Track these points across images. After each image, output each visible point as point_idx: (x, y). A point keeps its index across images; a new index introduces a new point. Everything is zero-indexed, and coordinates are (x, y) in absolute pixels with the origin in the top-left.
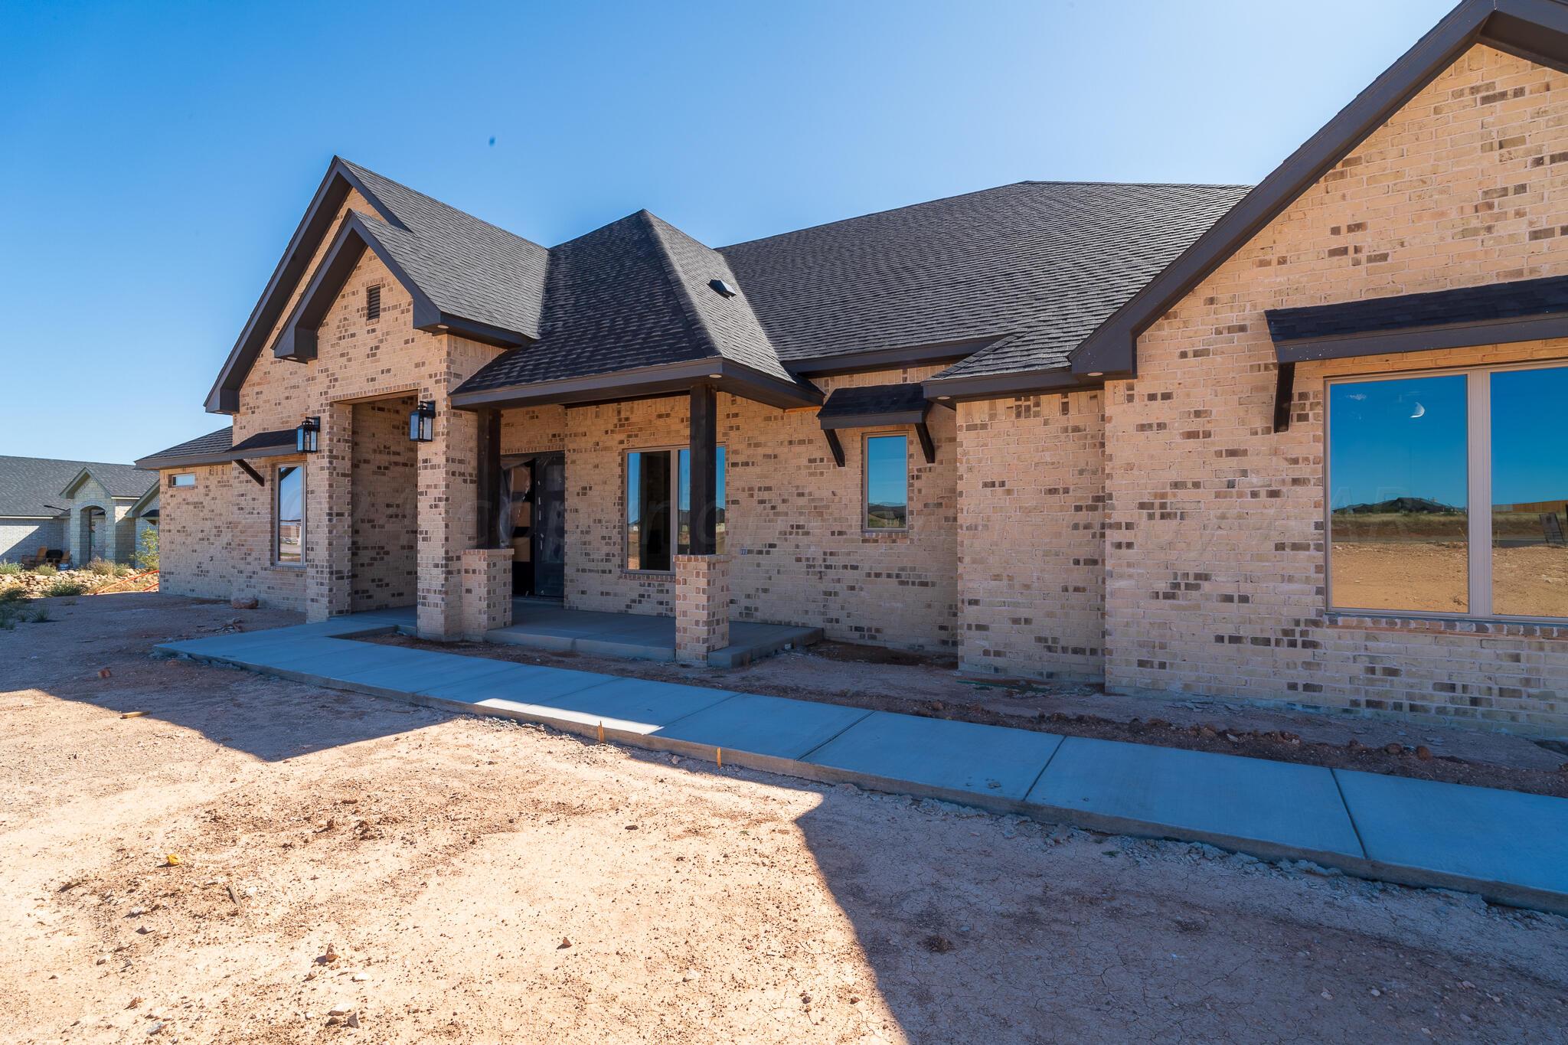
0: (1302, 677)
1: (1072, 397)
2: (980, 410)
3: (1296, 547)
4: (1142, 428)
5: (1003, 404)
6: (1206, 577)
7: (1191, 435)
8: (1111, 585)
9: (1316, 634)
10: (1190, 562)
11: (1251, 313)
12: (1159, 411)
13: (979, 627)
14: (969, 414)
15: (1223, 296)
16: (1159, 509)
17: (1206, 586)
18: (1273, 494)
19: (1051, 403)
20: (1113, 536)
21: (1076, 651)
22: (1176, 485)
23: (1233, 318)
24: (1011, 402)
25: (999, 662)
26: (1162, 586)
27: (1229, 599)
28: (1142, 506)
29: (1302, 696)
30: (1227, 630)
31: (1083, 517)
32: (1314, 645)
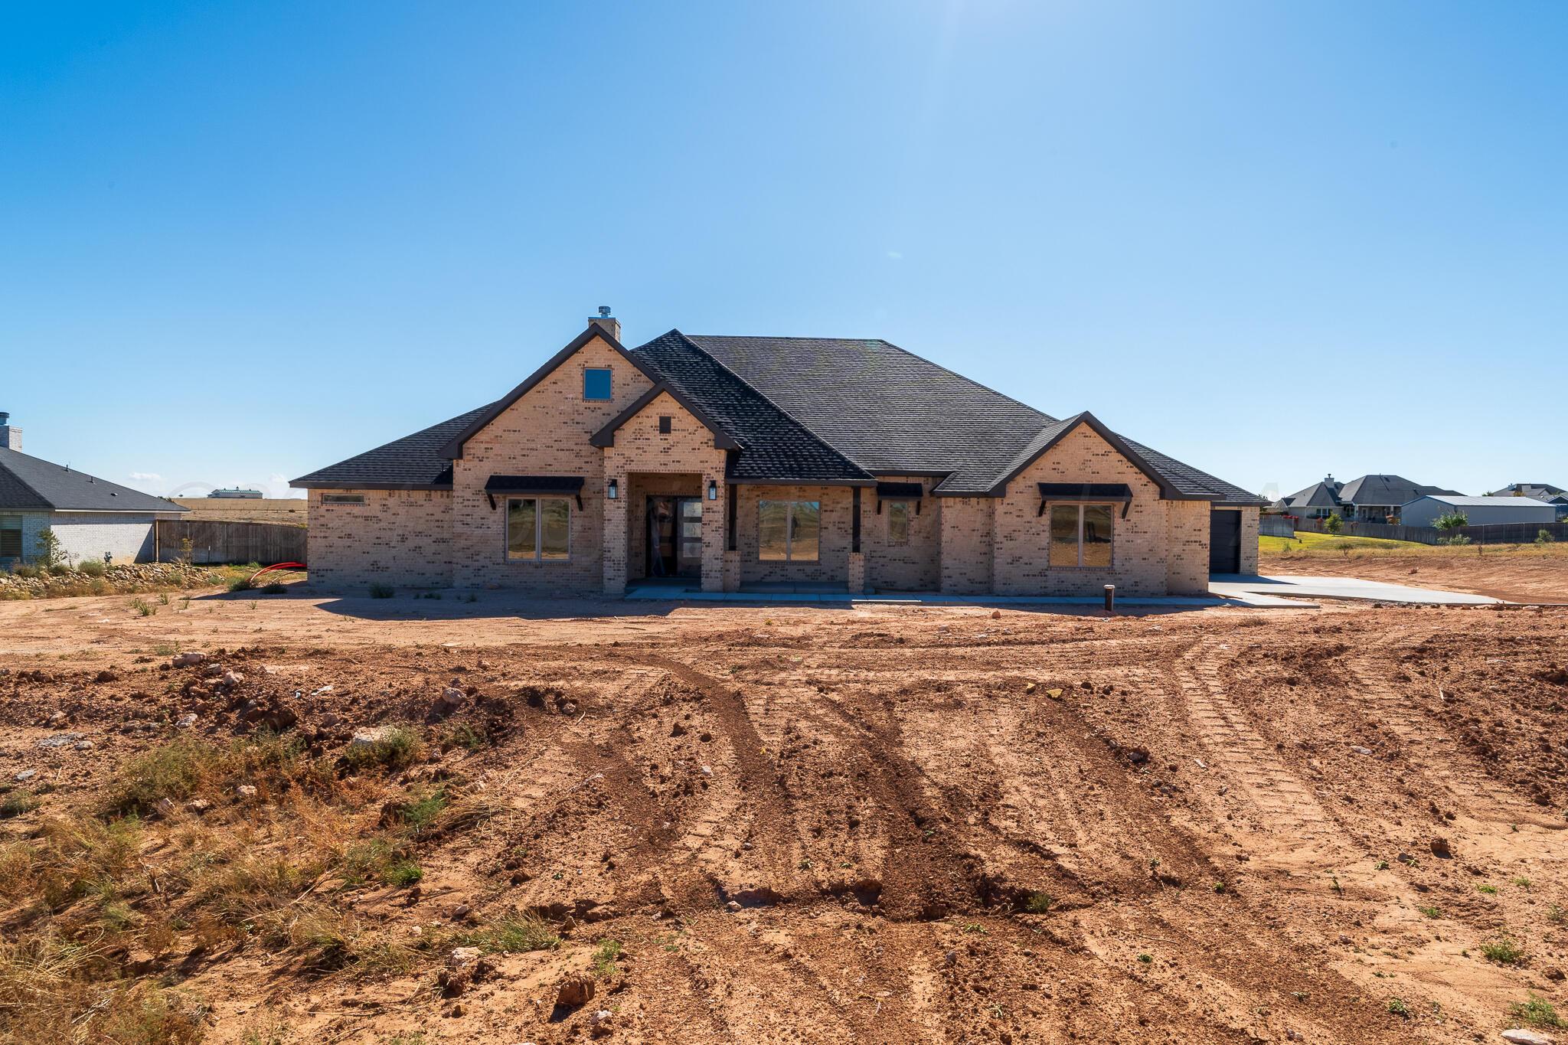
0: (1043, 585)
1: (980, 499)
2: (950, 501)
3: (1043, 549)
4: (1006, 513)
5: (957, 499)
6: (1020, 558)
7: (1018, 516)
8: (996, 561)
9: (1047, 573)
10: (1017, 554)
11: (1033, 483)
12: (1009, 508)
13: (949, 577)
14: (946, 502)
15: (1027, 477)
16: (1009, 537)
17: (1021, 560)
18: (1038, 534)
19: (974, 500)
20: (996, 546)
21: (980, 583)
22: (1014, 531)
23: (1029, 483)
24: (961, 499)
25: (955, 588)
26: (1010, 561)
27: (1026, 564)
28: (1005, 537)
29: (1043, 590)
30: (1026, 573)
31: (984, 539)
32: (1045, 576)
